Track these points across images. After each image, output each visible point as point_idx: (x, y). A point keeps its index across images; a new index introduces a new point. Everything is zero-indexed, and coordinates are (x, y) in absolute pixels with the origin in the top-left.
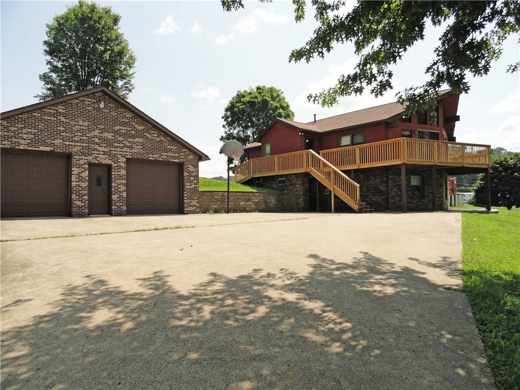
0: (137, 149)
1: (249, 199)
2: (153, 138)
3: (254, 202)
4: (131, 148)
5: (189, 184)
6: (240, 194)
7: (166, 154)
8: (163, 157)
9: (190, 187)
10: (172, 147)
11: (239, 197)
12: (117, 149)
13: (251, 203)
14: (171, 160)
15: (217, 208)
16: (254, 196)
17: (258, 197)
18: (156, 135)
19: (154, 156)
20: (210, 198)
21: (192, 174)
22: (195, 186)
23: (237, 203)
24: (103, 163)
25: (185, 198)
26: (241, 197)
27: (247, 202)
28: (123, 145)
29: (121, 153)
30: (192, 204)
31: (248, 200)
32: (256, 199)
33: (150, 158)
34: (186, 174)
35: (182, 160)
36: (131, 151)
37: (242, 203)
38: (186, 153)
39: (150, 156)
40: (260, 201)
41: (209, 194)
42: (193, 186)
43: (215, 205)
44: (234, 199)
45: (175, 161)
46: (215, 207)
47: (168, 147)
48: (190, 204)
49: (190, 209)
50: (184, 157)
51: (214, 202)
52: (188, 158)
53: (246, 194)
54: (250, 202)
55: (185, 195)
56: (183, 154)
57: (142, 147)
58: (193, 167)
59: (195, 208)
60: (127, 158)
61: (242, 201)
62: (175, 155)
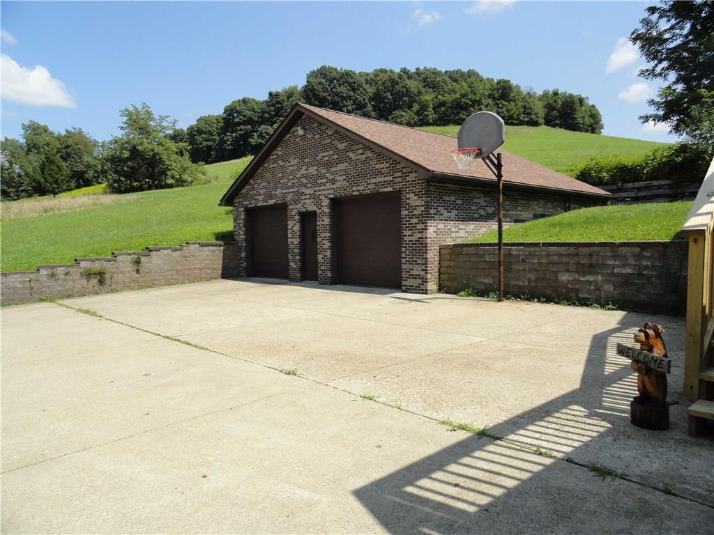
0: (341, 181)
1: (591, 266)
2: (358, 157)
3: (613, 274)
4: (333, 181)
5: (410, 233)
6: (562, 250)
7: (374, 181)
8: (370, 187)
9: (411, 238)
10: (382, 166)
11: (556, 259)
12: (320, 188)
13: (600, 278)
14: (381, 190)
15: (490, 284)
16: (615, 257)
17: (631, 261)
18: (361, 151)
19: (359, 188)
20: (473, 259)
21: (415, 212)
22: (420, 235)
23: (549, 276)
24: (310, 210)
25: (403, 261)
26: (565, 260)
27: (584, 274)
28: (325, 180)
29: (324, 192)
30: (415, 272)
31: (592, 268)
32: (624, 266)
33: (354, 193)
34: (404, 213)
35: (397, 187)
36: (333, 186)
37: (564, 277)
38: (405, 171)
39: (354, 189)
40: (640, 275)
41: (471, 250)
42: (417, 236)
43: (486, 277)
44: (540, 263)
45: (386, 190)
46: (486, 281)
47: (377, 167)
48: (412, 272)
49: (411, 282)
50: (400, 179)
51: (484, 269)
52: (408, 179)
53: (583, 250)
54: (597, 273)
55: (403, 255)
56: (399, 174)
57: (344, 177)
58: (416, 197)
59: (420, 281)
60: (330, 199)
61: (568, 271)
62: (386, 179)
